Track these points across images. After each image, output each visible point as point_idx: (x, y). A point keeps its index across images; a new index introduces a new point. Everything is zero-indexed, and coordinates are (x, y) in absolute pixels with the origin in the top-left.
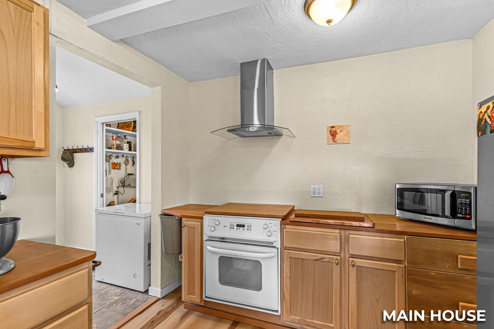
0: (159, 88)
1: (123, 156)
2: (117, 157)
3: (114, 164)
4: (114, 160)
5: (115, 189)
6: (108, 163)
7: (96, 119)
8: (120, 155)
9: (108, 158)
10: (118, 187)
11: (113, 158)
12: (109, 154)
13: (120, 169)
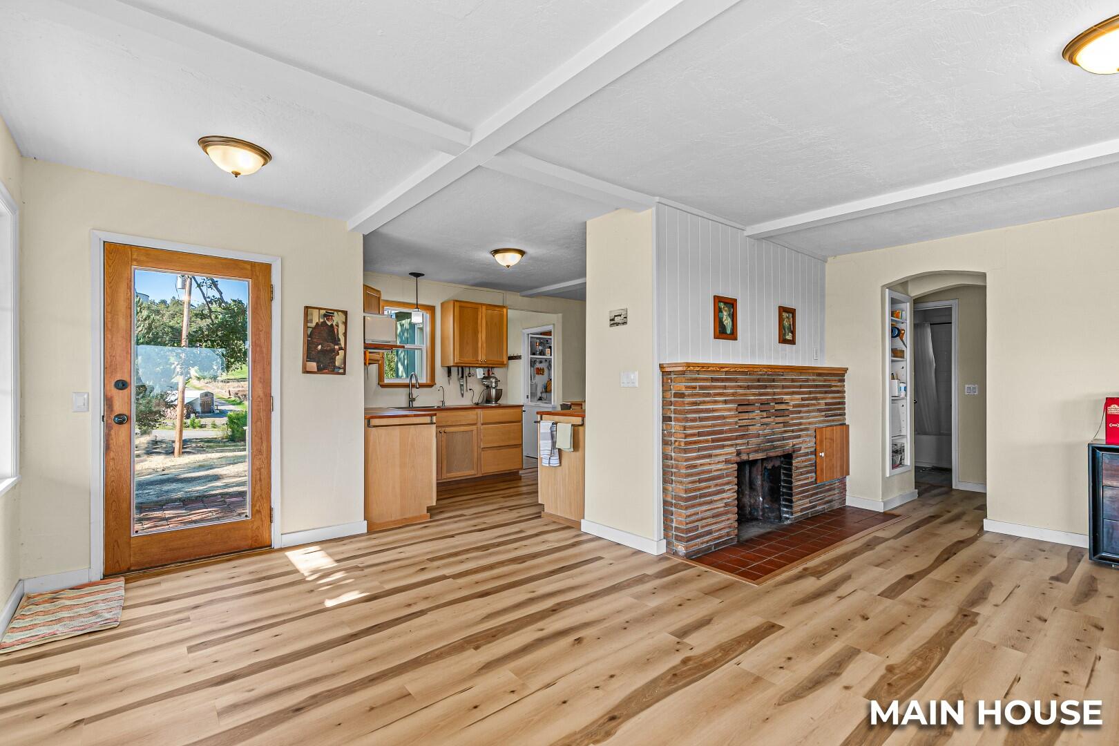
0: (560, 315)
1: (546, 361)
2: (541, 362)
3: (538, 368)
4: (538, 365)
5: (539, 395)
6: (532, 369)
7: (523, 331)
8: (544, 361)
9: (533, 363)
10: (541, 393)
11: (537, 364)
12: (533, 360)
13: (543, 374)
